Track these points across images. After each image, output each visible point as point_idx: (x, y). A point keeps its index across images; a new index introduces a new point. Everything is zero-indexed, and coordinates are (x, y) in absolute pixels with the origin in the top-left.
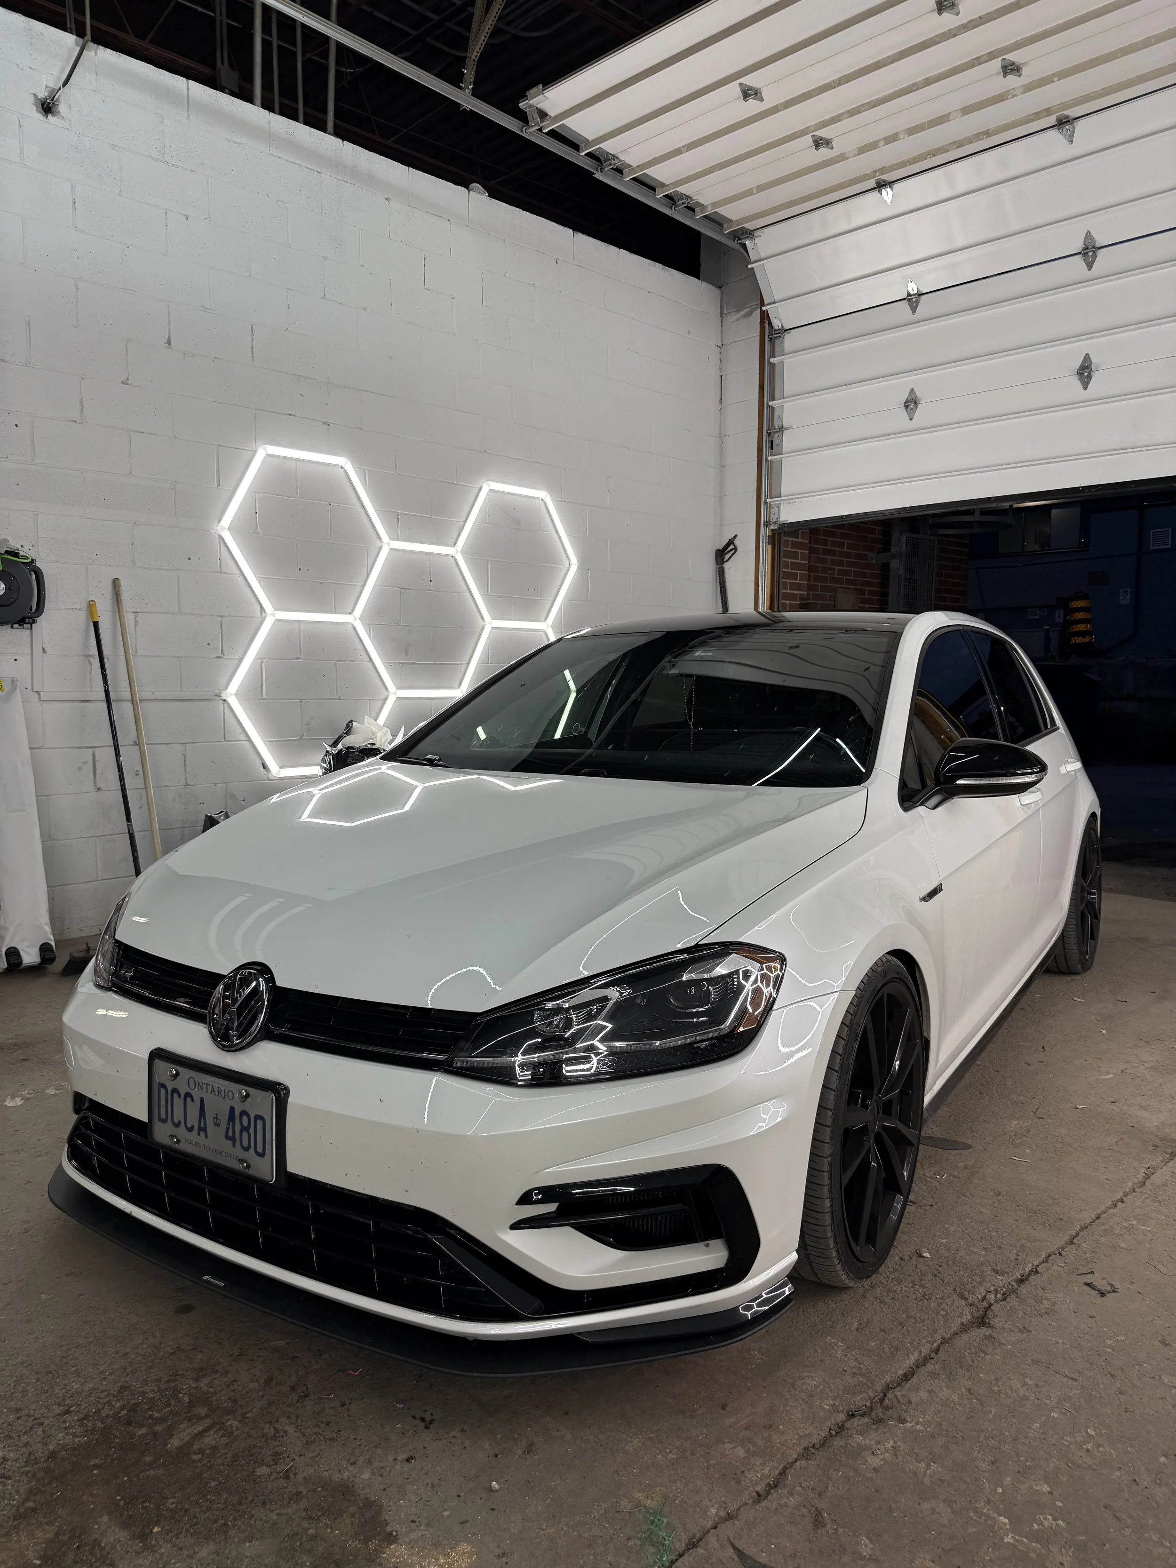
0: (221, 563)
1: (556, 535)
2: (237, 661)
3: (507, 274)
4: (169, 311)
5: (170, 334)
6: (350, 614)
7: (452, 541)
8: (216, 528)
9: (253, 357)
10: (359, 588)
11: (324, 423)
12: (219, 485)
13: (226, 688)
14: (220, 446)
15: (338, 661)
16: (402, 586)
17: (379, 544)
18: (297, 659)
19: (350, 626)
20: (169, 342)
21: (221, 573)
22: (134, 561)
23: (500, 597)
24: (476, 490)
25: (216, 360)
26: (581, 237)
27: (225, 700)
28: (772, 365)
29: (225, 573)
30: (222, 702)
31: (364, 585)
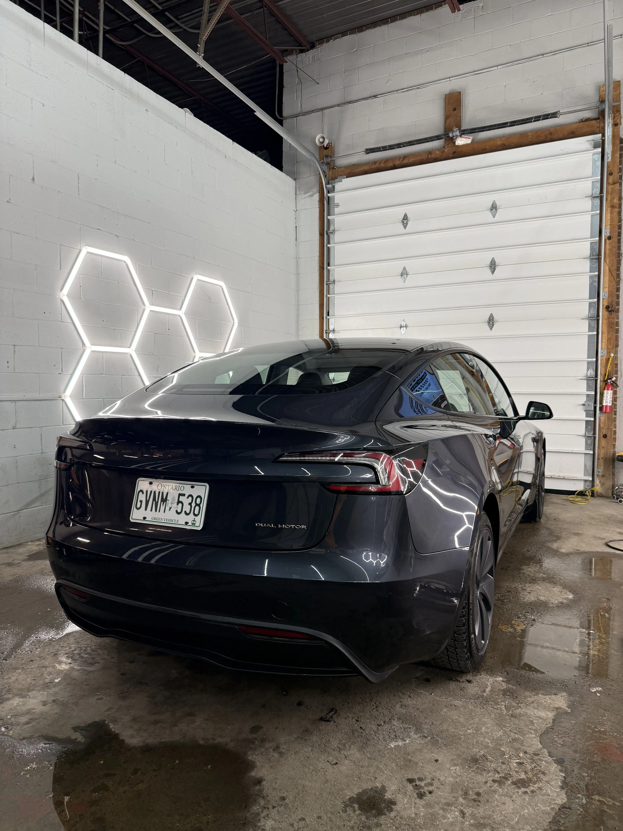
0: (61, 316)
1: (227, 306)
2: (70, 376)
3: (203, 161)
4: (33, 160)
5: (34, 174)
6: (129, 348)
7: (179, 307)
8: (59, 295)
9: (79, 193)
10: (133, 333)
11: (116, 236)
12: (60, 269)
13: (64, 392)
14: (61, 245)
15: (123, 375)
16: (155, 332)
17: (143, 307)
18: (102, 374)
19: (129, 355)
20: (33, 179)
21: (61, 322)
22: (13, 314)
23: (202, 339)
24: (190, 279)
25: (59, 193)
26: (236, 145)
27: (63, 400)
28: (329, 220)
29: (64, 322)
30: (61, 401)
31: (136, 331)
